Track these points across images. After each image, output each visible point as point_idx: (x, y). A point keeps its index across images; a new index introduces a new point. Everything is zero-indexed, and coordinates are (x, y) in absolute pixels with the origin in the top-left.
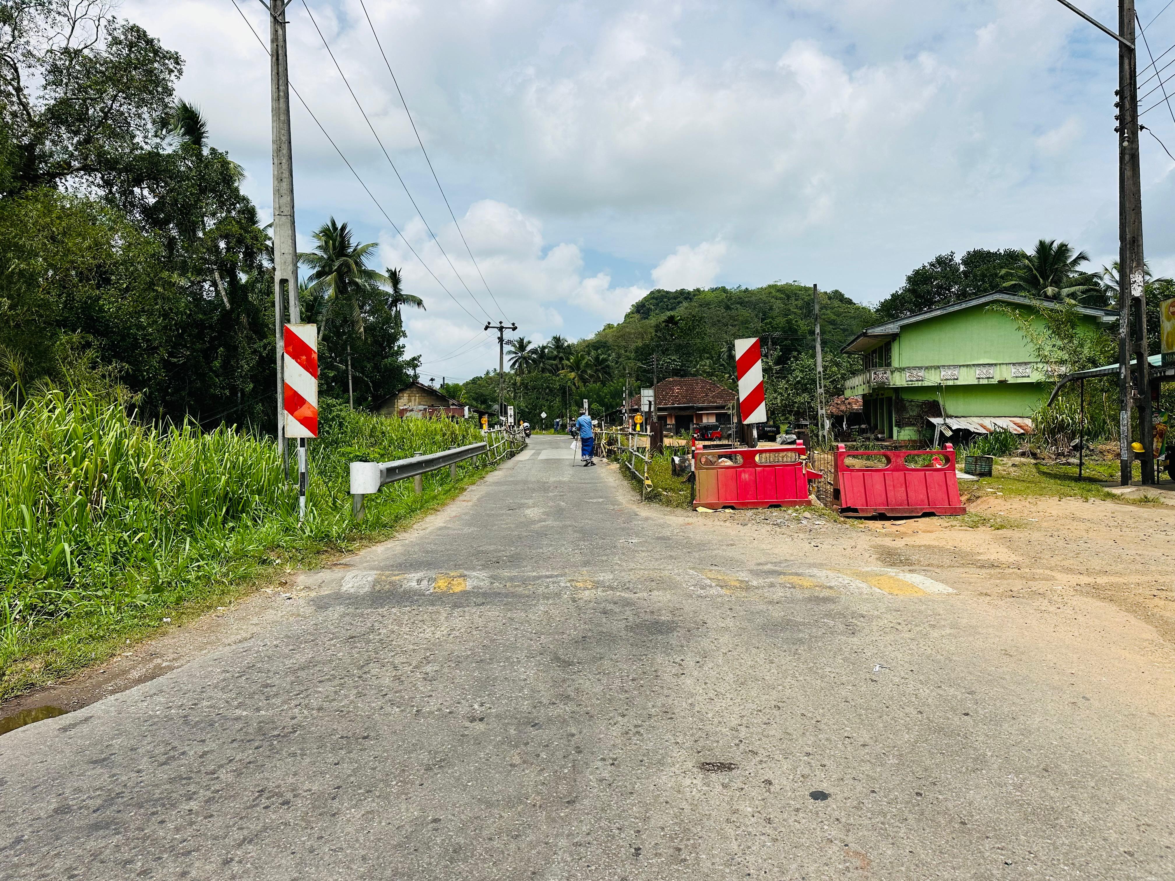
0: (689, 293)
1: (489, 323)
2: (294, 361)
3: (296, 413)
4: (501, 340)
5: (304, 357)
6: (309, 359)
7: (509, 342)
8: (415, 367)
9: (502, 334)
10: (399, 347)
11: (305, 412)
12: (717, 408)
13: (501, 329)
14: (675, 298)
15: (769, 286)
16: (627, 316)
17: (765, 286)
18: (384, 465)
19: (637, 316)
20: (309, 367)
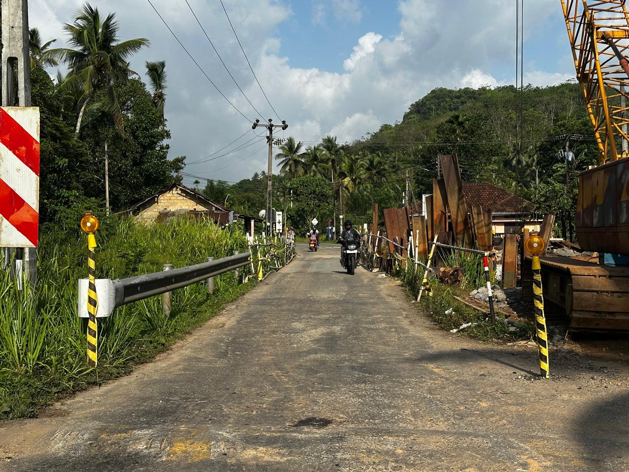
0: (474, 92)
1: (258, 121)
2: (11, 153)
3: (12, 217)
4: (269, 139)
5: (24, 148)
6: (30, 150)
7: (279, 142)
8: (178, 169)
9: (271, 133)
10: (162, 148)
11: (22, 215)
12: (506, 217)
13: (270, 128)
14: (458, 97)
15: (562, 85)
16: (406, 116)
17: (557, 85)
18: (119, 283)
19: (416, 117)
20: (28, 159)
